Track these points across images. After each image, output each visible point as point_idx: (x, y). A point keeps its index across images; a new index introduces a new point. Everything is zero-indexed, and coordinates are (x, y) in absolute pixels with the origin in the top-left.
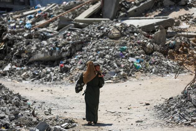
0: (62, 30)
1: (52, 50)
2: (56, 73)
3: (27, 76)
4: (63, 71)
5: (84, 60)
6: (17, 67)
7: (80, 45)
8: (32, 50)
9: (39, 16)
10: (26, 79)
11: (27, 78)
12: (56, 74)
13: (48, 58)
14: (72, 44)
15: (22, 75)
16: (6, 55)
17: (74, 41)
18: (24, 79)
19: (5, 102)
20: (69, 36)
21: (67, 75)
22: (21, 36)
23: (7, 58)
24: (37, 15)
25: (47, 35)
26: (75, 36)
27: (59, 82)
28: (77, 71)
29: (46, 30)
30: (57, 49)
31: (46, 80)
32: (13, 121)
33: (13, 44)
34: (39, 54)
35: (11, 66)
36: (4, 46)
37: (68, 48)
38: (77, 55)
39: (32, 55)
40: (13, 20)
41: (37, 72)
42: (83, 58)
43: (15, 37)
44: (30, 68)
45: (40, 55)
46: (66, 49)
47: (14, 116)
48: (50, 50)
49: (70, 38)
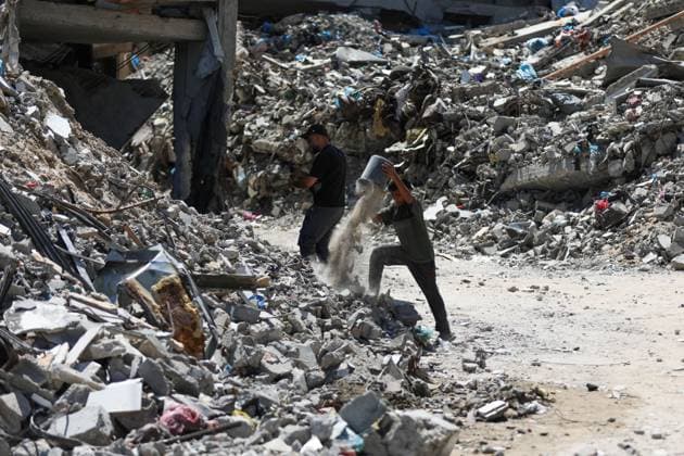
0: (615, 86)
1: (577, 153)
2: (582, 231)
3: (489, 238)
4: (606, 224)
5: (678, 188)
6: (463, 209)
7: (670, 137)
8: (513, 152)
9: (563, 39)
10: (486, 249)
11: (491, 245)
12: (581, 235)
13: (561, 180)
14: (643, 132)
15: (474, 237)
16: (432, 171)
17: (650, 123)
18: (478, 249)
19: (319, 325)
20: (634, 106)
21: (617, 239)
22: (483, 105)
23: (434, 179)
24: (558, 38)
25: (567, 102)
26: (654, 104)
27: (585, 261)
28: (650, 225)
29: (569, 86)
30: (593, 148)
31: (549, 254)
32: (315, 390)
33: (457, 134)
34: (532, 166)
35: (445, 207)
36: (425, 138)
37: (627, 145)
38: (659, 170)
39: (510, 169)
40: (479, 54)
41: (521, 226)
42: (675, 181)
43: (463, 110)
44: (502, 211)
45: (537, 171)
46: (621, 149)
47: (322, 374)
48: (571, 154)
49: (639, 110)
